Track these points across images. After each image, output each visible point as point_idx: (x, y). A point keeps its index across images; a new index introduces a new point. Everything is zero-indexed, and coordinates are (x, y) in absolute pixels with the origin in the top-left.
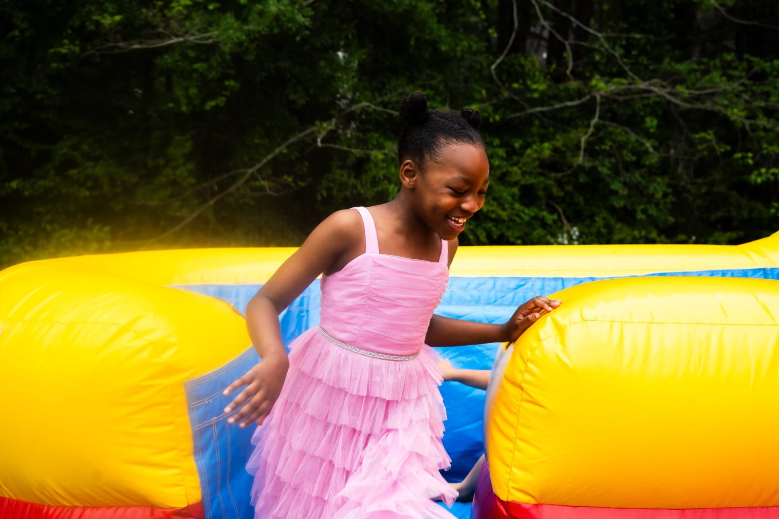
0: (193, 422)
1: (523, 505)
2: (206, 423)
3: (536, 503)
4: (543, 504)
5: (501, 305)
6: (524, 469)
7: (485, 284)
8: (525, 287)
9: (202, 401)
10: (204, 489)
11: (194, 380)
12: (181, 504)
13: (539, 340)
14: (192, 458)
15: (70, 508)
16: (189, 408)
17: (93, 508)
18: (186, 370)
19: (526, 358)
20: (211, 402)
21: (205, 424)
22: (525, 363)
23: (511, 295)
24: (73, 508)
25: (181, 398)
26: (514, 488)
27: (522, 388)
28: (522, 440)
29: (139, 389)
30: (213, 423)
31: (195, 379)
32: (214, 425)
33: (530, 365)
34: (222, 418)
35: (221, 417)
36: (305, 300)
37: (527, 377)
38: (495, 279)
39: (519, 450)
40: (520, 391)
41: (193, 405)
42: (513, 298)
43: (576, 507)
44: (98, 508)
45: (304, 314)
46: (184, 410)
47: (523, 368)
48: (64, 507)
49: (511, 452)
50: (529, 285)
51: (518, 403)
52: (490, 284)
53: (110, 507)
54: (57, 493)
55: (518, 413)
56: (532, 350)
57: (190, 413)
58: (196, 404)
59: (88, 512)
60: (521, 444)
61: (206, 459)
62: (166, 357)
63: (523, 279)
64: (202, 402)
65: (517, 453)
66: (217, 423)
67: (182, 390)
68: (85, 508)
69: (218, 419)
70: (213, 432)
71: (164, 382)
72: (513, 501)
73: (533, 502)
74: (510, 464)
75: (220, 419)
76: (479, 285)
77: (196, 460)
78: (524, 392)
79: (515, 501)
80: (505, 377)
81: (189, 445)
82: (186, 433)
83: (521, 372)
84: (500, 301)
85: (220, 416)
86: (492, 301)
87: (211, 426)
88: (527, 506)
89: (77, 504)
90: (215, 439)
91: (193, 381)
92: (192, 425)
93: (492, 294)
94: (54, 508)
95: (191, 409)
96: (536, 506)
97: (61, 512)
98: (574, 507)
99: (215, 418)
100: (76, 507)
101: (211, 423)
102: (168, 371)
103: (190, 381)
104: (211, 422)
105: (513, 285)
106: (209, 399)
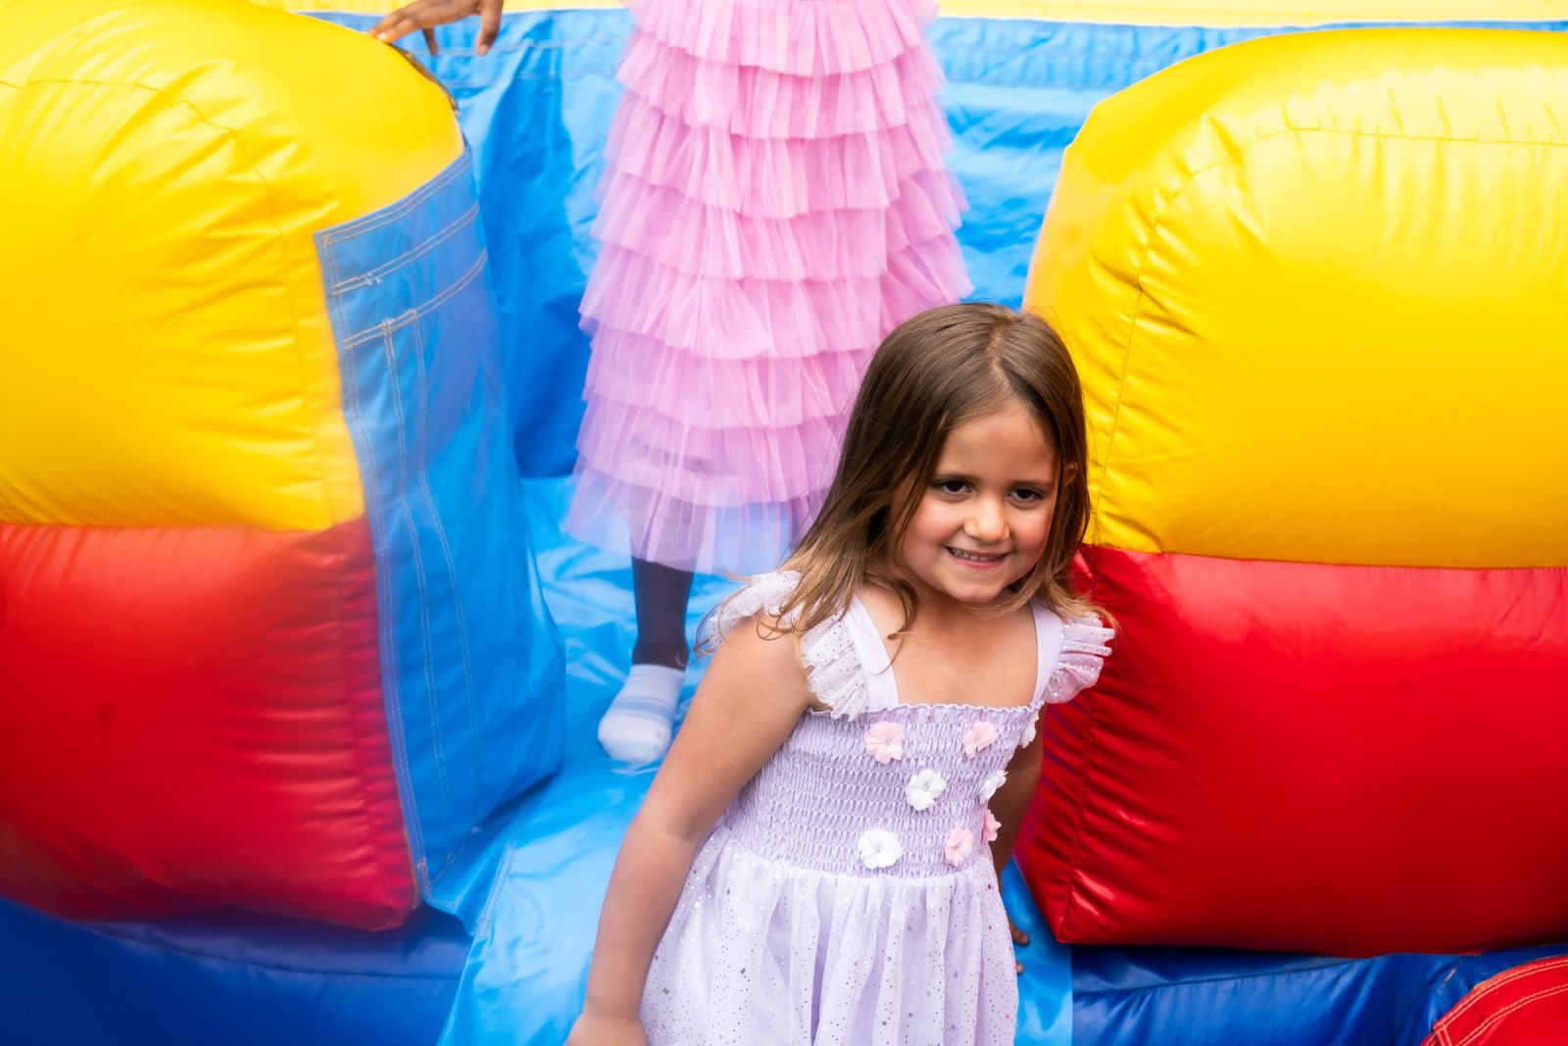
0: (338, 330)
1: (1130, 554)
2: (368, 334)
3: (1158, 551)
4: (1174, 553)
5: (997, 82)
6: (1135, 473)
7: (961, 32)
8: (1052, 43)
9: (358, 278)
10: (368, 488)
11: (338, 229)
12: (319, 522)
13: (1185, 171)
14: (338, 415)
15: (51, 527)
16: (329, 297)
17: (106, 528)
18: (315, 204)
19: (1152, 216)
20: (379, 281)
21: (366, 335)
22: (1150, 225)
23: (1018, 61)
24: (59, 529)
25: (309, 270)
26: (1110, 515)
27: (1139, 287)
28: (1135, 406)
29: (206, 246)
30: (386, 334)
31: (339, 225)
32: (388, 338)
33: (1161, 231)
34: (406, 322)
35: (403, 319)
36: (553, 56)
37: (1155, 260)
38: (984, 24)
39: (1125, 430)
40: (1134, 294)
41: (338, 289)
42: (1025, 67)
43: (1248, 560)
44: (119, 529)
45: (551, 89)
46: (316, 299)
47: (1144, 240)
48: (37, 525)
49: (1107, 434)
50: (1060, 39)
51: (1128, 320)
52: (972, 35)
53: (145, 527)
54: (18, 493)
55: (1126, 345)
56: (1168, 197)
57: (330, 309)
58: (346, 286)
59: (94, 539)
60: (1130, 416)
61: (370, 420)
62: (269, 170)
63: (1047, 25)
64: (356, 282)
65: (1119, 436)
66: (395, 334)
67: (310, 251)
68: (86, 529)
69: (397, 323)
70: (385, 354)
71: (266, 230)
72: (1107, 544)
73: (1152, 547)
74: (1101, 463)
75: (402, 324)
76: (948, 35)
77: (349, 421)
78: (1143, 294)
79: (1112, 546)
80: (1095, 257)
81: (330, 383)
82: (324, 353)
83: (1139, 248)
84: (994, 74)
85: (399, 318)
86: (977, 73)
87: (378, 341)
88: (1139, 559)
89: (67, 519)
90: (390, 371)
91: (335, 230)
92: (337, 338)
93: (978, 56)
94: (13, 527)
95: (332, 298)
96: (1160, 556)
97: (31, 536)
98: (1243, 560)
99: (390, 321)
100: (64, 526)
101: (381, 334)
102: (273, 204)
103: (329, 229)
104: (380, 330)
105: (1025, 37)
106: (376, 274)
